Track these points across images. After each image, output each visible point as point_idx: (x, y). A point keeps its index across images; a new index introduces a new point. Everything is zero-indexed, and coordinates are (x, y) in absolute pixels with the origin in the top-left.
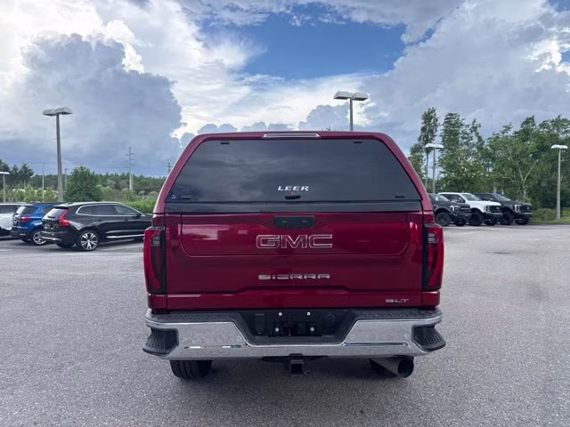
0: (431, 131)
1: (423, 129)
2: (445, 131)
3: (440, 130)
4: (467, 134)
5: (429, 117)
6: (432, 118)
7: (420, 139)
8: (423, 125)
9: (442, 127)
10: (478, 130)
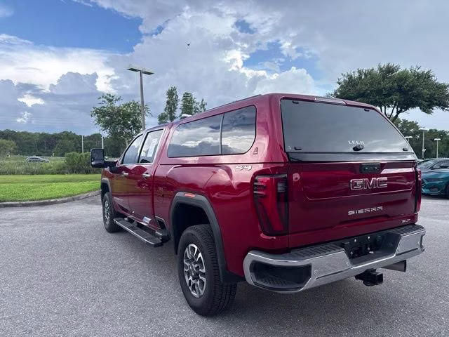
0: (174, 104)
1: (168, 103)
2: (184, 105)
3: (180, 104)
4: (198, 109)
5: (171, 93)
6: (173, 95)
7: (165, 110)
8: (168, 99)
9: (182, 103)
10: (206, 107)
